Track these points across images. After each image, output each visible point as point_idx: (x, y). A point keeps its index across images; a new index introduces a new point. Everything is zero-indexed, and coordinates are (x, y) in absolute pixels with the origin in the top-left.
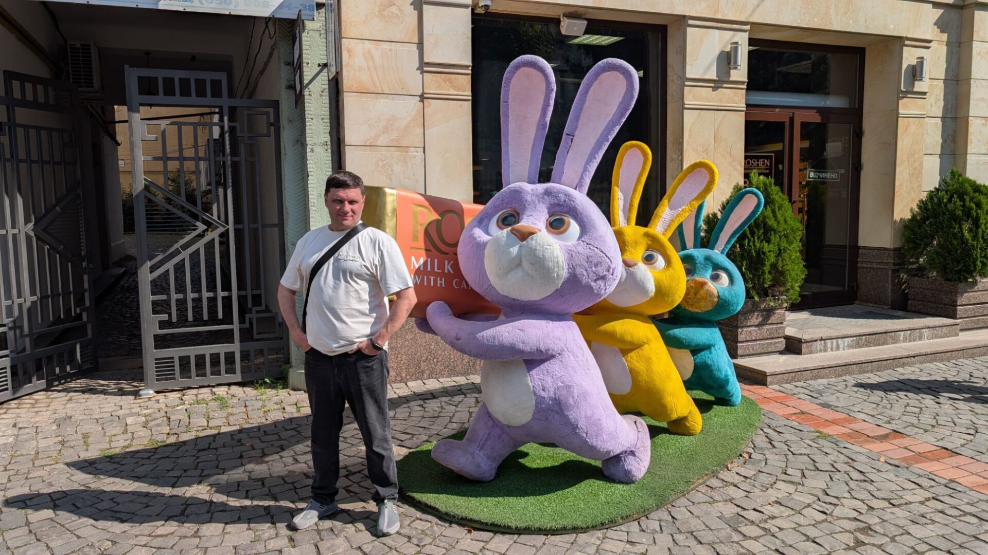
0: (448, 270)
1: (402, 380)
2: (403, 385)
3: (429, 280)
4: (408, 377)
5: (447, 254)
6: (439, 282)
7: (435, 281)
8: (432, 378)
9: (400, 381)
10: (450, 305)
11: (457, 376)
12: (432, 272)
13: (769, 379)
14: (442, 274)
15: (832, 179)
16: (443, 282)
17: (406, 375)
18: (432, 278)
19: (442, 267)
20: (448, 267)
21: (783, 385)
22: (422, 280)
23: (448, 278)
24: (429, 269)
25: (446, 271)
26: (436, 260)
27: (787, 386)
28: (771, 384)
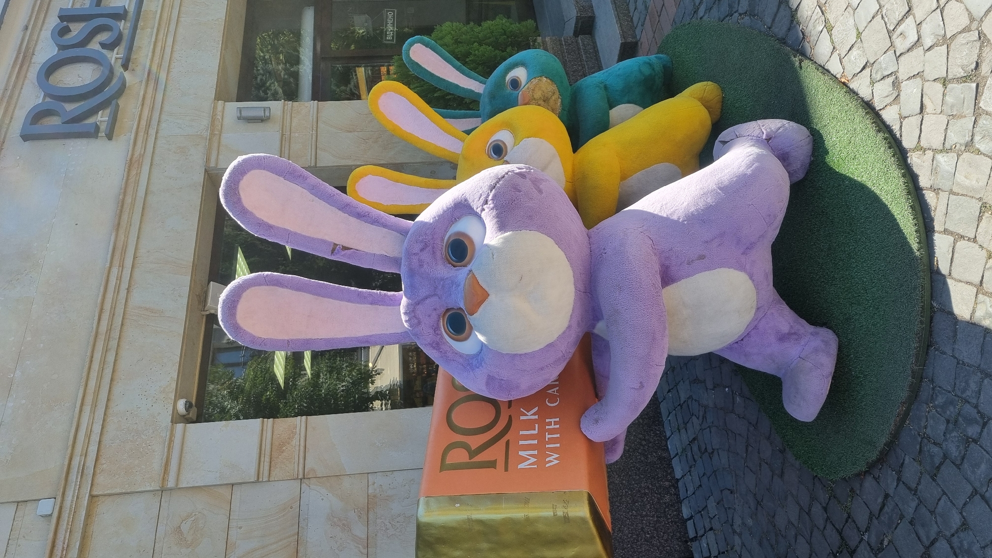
0: (534, 414)
1: (673, 486)
2: (680, 484)
3: (552, 441)
4: (669, 477)
5: (510, 416)
6: (553, 426)
7: (551, 432)
8: (666, 445)
9: (677, 488)
10: (584, 409)
11: (660, 413)
12: (540, 437)
13: (630, 40)
14: (542, 422)
15: (394, 17)
16: (553, 420)
17: (667, 480)
18: (548, 436)
19: (530, 425)
20: (530, 415)
21: (635, 24)
22: (552, 450)
23: (544, 413)
24: (535, 442)
25: (536, 417)
26: (521, 433)
27: (635, 19)
28: (635, 37)
